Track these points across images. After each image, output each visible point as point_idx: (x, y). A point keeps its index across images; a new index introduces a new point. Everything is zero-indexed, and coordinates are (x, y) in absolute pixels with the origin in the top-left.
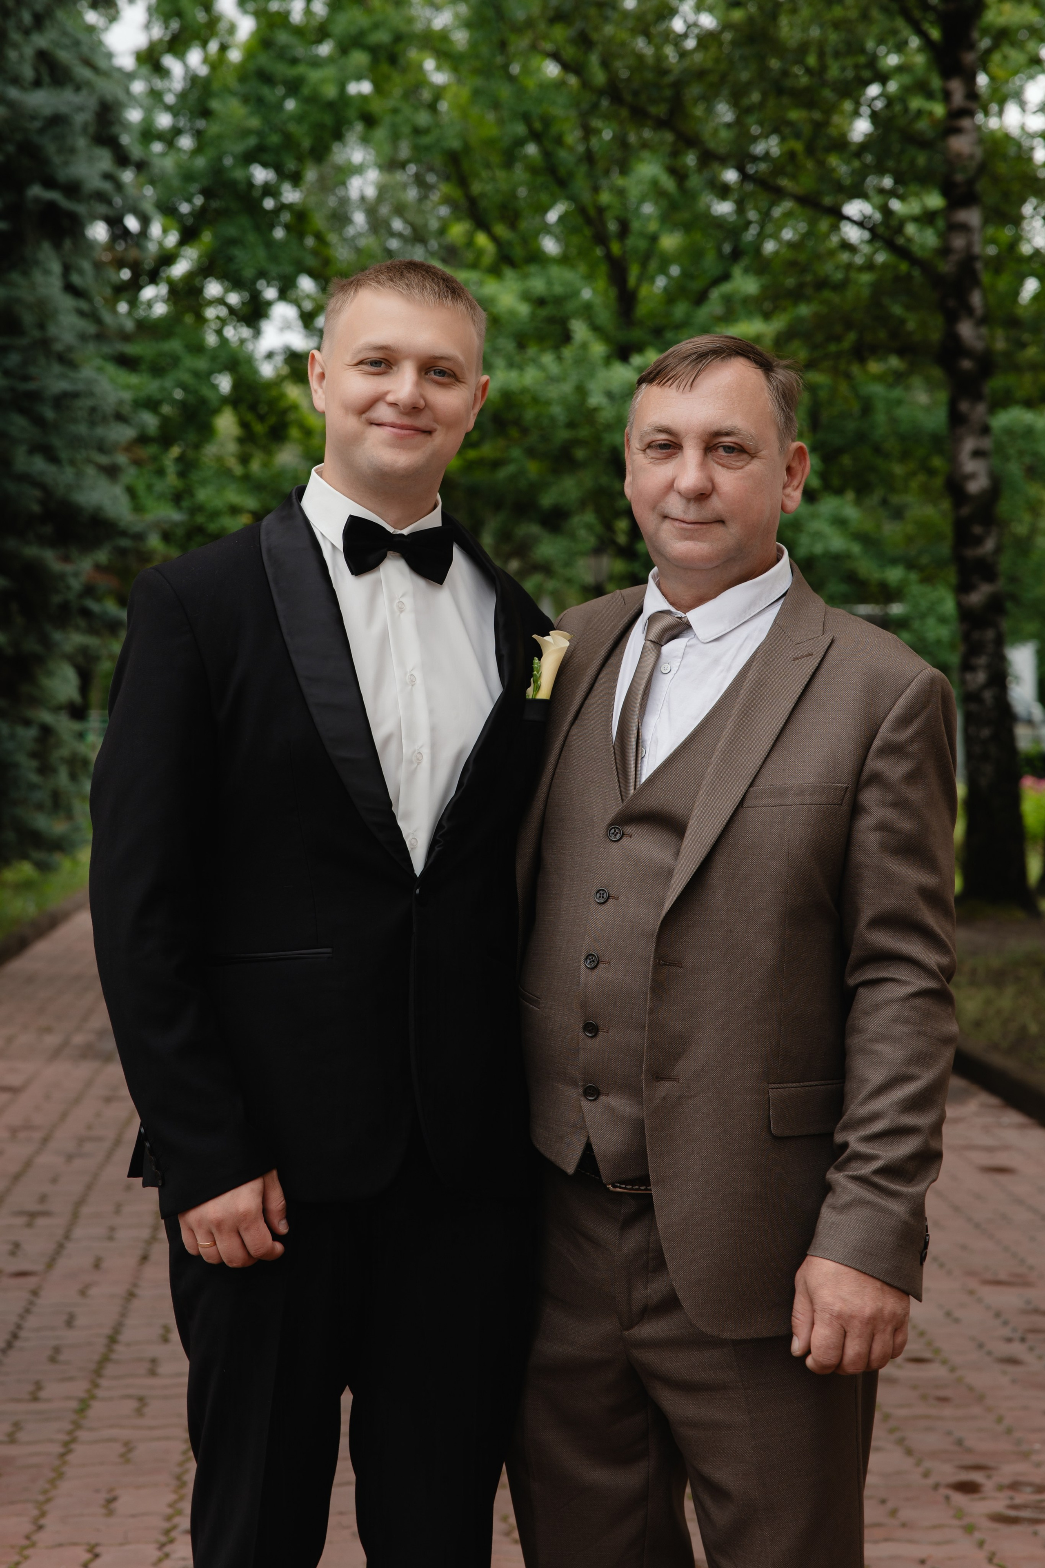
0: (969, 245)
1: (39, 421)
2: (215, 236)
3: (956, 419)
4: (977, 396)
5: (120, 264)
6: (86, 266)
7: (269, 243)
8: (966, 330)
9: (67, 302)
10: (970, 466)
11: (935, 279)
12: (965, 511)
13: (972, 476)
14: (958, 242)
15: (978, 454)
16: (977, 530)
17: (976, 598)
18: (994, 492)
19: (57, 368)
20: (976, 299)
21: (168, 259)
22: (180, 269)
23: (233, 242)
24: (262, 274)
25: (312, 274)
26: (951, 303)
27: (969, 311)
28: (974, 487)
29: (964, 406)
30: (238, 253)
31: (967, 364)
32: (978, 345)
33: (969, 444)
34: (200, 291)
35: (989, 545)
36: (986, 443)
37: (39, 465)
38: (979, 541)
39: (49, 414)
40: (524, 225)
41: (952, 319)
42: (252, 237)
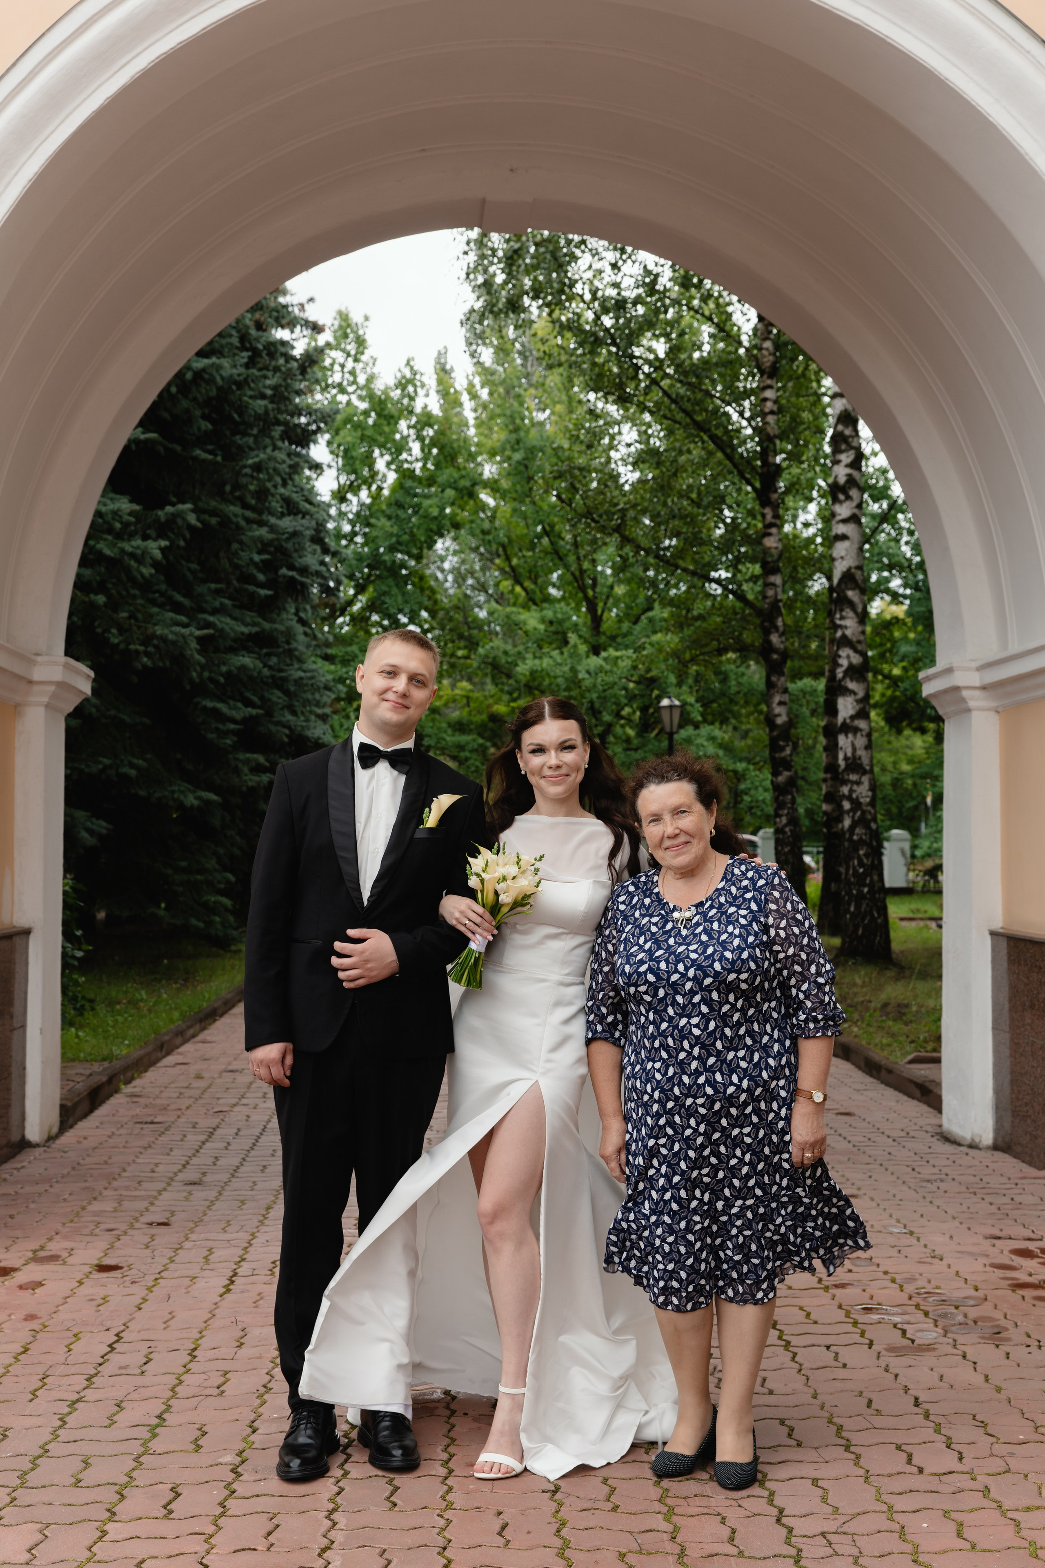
0: (776, 594)
1: (287, 693)
2: (375, 590)
3: (770, 685)
4: (782, 674)
5: (326, 605)
6: (308, 607)
7: (404, 594)
8: (775, 638)
9: (300, 629)
10: (778, 710)
11: (759, 612)
12: (775, 733)
13: (779, 715)
14: (770, 593)
15: (781, 703)
16: (781, 743)
17: (781, 779)
18: (791, 723)
19: (296, 666)
20: (780, 622)
21: (351, 603)
22: (356, 607)
23: (385, 593)
24: (400, 611)
25: (426, 610)
26: (766, 624)
27: (777, 629)
28: (779, 721)
29: (774, 679)
30: (387, 599)
31: (775, 656)
32: (782, 646)
33: (777, 698)
34: (369, 618)
35: (788, 751)
36: (786, 698)
37: (289, 717)
38: (783, 749)
39: (292, 688)
40: (540, 581)
41: (767, 632)
42: (395, 590)
